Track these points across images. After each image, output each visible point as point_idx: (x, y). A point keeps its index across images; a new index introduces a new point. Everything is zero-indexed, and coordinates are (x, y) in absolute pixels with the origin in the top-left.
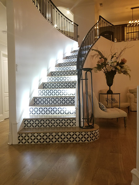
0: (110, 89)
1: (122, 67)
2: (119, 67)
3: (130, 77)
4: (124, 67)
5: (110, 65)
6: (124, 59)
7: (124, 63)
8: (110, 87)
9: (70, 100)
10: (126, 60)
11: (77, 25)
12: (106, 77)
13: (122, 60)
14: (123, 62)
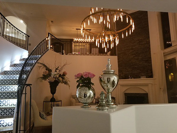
0: (53, 97)
1: (63, 78)
2: (61, 79)
3: (69, 87)
4: (65, 78)
5: (53, 77)
6: (65, 72)
7: (65, 76)
8: (53, 95)
9: (10, 111)
10: (67, 73)
11: (29, 36)
12: (50, 86)
13: (63, 73)
14: (64, 74)
